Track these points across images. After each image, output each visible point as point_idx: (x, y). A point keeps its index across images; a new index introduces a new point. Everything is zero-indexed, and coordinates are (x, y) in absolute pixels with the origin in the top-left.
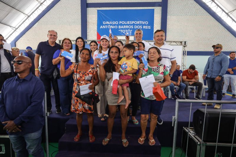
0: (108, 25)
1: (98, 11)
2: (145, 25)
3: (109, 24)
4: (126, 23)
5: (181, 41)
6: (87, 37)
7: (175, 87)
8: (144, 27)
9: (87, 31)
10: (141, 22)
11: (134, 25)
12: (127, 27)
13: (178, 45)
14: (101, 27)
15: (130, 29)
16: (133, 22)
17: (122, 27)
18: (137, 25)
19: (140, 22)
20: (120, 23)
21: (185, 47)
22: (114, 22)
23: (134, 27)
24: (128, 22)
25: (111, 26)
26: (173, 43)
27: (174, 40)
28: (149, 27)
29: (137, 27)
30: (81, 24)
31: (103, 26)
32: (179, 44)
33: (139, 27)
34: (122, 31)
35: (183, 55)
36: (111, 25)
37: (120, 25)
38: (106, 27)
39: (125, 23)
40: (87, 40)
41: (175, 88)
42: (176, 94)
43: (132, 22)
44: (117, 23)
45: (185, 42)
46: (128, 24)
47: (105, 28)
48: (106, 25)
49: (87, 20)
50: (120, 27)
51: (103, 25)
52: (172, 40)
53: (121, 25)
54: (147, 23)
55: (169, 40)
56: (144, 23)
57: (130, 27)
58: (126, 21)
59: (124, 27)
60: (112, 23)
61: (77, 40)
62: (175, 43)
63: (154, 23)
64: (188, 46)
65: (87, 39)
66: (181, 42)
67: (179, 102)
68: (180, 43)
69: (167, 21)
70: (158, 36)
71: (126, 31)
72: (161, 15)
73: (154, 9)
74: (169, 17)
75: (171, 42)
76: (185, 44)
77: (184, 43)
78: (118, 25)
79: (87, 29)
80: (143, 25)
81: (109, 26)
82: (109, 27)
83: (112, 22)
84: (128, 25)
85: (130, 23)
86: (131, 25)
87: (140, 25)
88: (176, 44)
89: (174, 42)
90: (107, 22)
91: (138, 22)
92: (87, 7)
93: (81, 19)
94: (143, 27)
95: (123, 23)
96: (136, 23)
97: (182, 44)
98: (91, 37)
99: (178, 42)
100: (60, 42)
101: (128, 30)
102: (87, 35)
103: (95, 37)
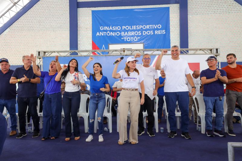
0: (106, 31)
1: (93, 11)
2: (157, 29)
3: (109, 31)
4: (131, 28)
5: (211, 48)
8: (156, 32)
9: (78, 39)
10: (152, 27)
11: (142, 30)
12: (133, 33)
13: (206, 54)
14: (98, 34)
15: (137, 36)
16: (141, 27)
17: (125, 34)
18: (146, 30)
19: (150, 26)
20: (123, 28)
22: (115, 28)
23: (142, 33)
24: (134, 26)
25: (111, 33)
26: (199, 52)
27: (200, 48)
28: (164, 32)
29: (146, 33)
30: (69, 29)
31: (101, 33)
33: (148, 33)
34: (126, 39)
36: (111, 31)
37: (123, 31)
38: (104, 33)
39: (129, 28)
40: (78, 50)
43: (139, 27)
44: (119, 28)
45: (217, 50)
46: (134, 29)
47: (103, 35)
48: (104, 31)
49: (77, 23)
50: (123, 34)
51: (100, 31)
52: (198, 48)
53: (125, 31)
54: (159, 26)
55: (193, 48)
56: (156, 28)
57: (136, 33)
58: (131, 25)
59: (129, 33)
60: (113, 29)
62: (201, 52)
63: (170, 25)
64: (221, 55)
65: (77, 50)
66: (211, 50)
68: (209, 51)
69: (189, 22)
71: (131, 39)
72: (178, 14)
73: (169, 8)
74: (190, 17)
75: (196, 50)
76: (217, 52)
77: (215, 50)
78: (120, 31)
79: (78, 36)
80: (154, 30)
81: (108, 32)
82: (108, 34)
83: (112, 27)
84: (134, 31)
85: (137, 28)
86: (138, 30)
87: (150, 30)
88: (204, 53)
89: (200, 50)
90: (106, 27)
91: (148, 27)
92: (78, 7)
93: (69, 23)
94: (154, 32)
95: (127, 28)
96: (144, 27)
97: (213, 52)
98: (83, 47)
99: (206, 50)
100: (39, 54)
101: (134, 37)
102: (78, 44)
103: (90, 47)
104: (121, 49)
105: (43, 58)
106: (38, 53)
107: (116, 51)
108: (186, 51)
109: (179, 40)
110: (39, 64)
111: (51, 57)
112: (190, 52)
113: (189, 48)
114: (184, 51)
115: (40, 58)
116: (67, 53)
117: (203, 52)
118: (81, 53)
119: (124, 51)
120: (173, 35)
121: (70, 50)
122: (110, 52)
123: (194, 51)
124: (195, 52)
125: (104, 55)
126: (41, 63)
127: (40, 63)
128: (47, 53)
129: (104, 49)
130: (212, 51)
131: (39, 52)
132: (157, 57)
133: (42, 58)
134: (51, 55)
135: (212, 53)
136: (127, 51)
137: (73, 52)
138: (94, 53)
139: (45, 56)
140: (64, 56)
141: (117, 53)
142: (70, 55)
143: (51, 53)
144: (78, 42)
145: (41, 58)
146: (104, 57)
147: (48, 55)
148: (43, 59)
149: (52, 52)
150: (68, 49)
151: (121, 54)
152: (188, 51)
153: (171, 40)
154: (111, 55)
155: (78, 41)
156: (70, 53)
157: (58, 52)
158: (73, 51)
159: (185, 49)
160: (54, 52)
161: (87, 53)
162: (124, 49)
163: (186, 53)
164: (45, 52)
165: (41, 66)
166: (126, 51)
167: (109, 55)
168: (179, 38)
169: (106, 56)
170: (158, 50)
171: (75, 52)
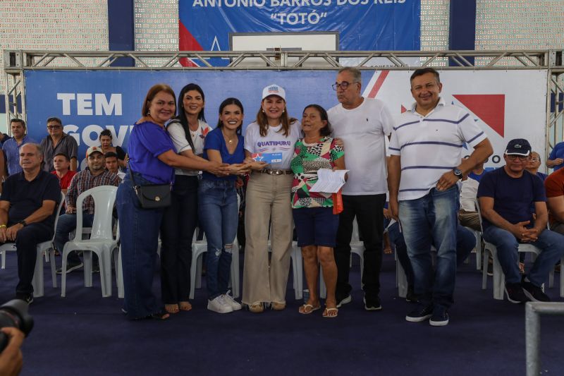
5: (540, 48)
6: (136, 41)
7: (522, 248)
9: (136, 15)
13: (526, 67)
15: (320, 10)
21: (561, 76)
26: (504, 61)
27: (509, 49)
32: (530, 64)
34: (285, 18)
35: (553, 110)
40: (137, 50)
41: (523, 254)
42: (527, 280)
45: (559, 54)
52: (503, 49)
55: (487, 49)
61: (186, 95)
62: (512, 61)
65: (133, 50)
66: (541, 56)
67: (544, 317)
68: (535, 59)
70: (420, 87)
71: (300, 18)
75: (496, 55)
76: (559, 62)
77: (553, 57)
79: (136, 5)
88: (520, 64)
89: (509, 54)
97: (546, 64)
98: (150, 41)
99: (526, 55)
100: (13, 62)
101: (309, 12)
102: (136, 31)
103: (172, 42)
104: (267, 49)
105: (27, 73)
106: (9, 57)
107: (253, 55)
108: (464, 57)
109: (448, 23)
110: (13, 93)
111: (51, 70)
112: (479, 62)
113: (477, 48)
114: (457, 58)
115: (15, 75)
116: (102, 60)
117: (517, 63)
118: (144, 60)
119: (278, 57)
120: (428, 8)
121: (110, 50)
122: (234, 59)
123: (492, 58)
124: (492, 63)
125: (216, 68)
126: (21, 89)
127: (15, 88)
128: (36, 59)
129: (216, 48)
130: (544, 60)
131: (13, 55)
132: (377, 74)
133: (21, 72)
134: (50, 65)
135: (543, 65)
136: (286, 55)
137: (119, 57)
138: (183, 61)
139: (31, 68)
140: (94, 70)
141: (257, 63)
142: (111, 65)
143: (48, 59)
144: (136, 25)
145: (18, 74)
146: (215, 74)
147: (40, 65)
148: (25, 75)
149: (54, 55)
150: (104, 47)
151: (268, 65)
152: (471, 60)
153: (423, 23)
154: (239, 66)
155: (136, 21)
156: (111, 59)
157: (73, 55)
158: (120, 53)
159: (461, 54)
160: (62, 55)
161: (166, 60)
162: (277, 49)
163: (466, 65)
164: (30, 56)
165: (19, 98)
166: (282, 56)
167: (233, 68)
168: (447, 18)
169: (222, 70)
170: (380, 56)
171: (126, 57)
